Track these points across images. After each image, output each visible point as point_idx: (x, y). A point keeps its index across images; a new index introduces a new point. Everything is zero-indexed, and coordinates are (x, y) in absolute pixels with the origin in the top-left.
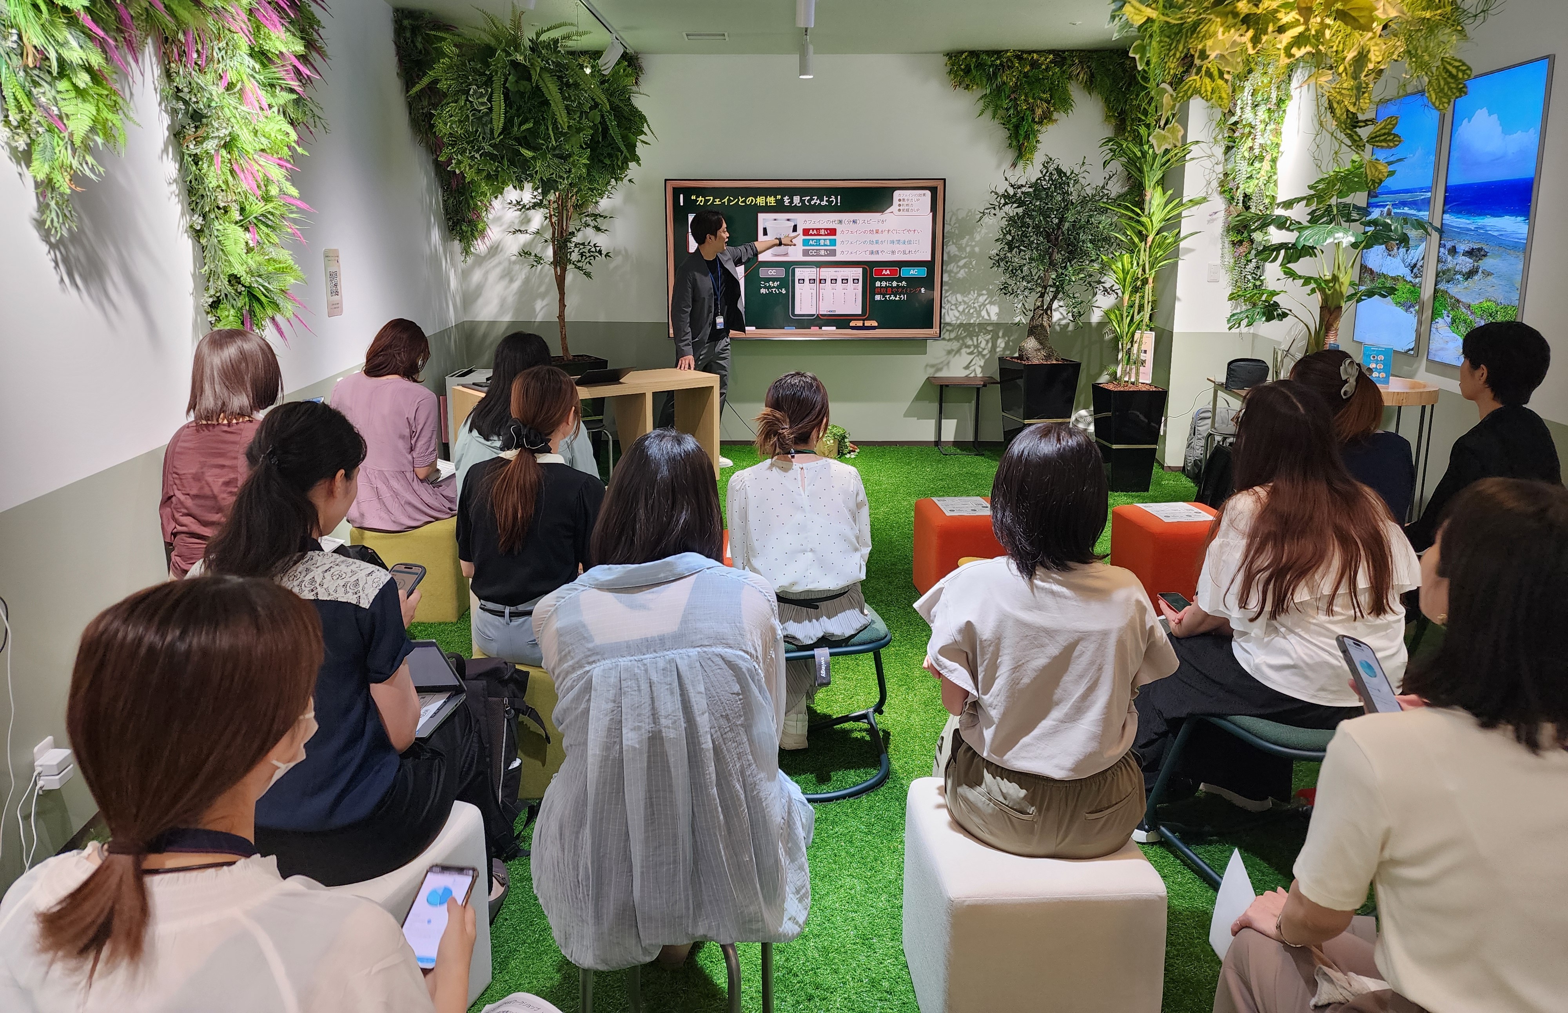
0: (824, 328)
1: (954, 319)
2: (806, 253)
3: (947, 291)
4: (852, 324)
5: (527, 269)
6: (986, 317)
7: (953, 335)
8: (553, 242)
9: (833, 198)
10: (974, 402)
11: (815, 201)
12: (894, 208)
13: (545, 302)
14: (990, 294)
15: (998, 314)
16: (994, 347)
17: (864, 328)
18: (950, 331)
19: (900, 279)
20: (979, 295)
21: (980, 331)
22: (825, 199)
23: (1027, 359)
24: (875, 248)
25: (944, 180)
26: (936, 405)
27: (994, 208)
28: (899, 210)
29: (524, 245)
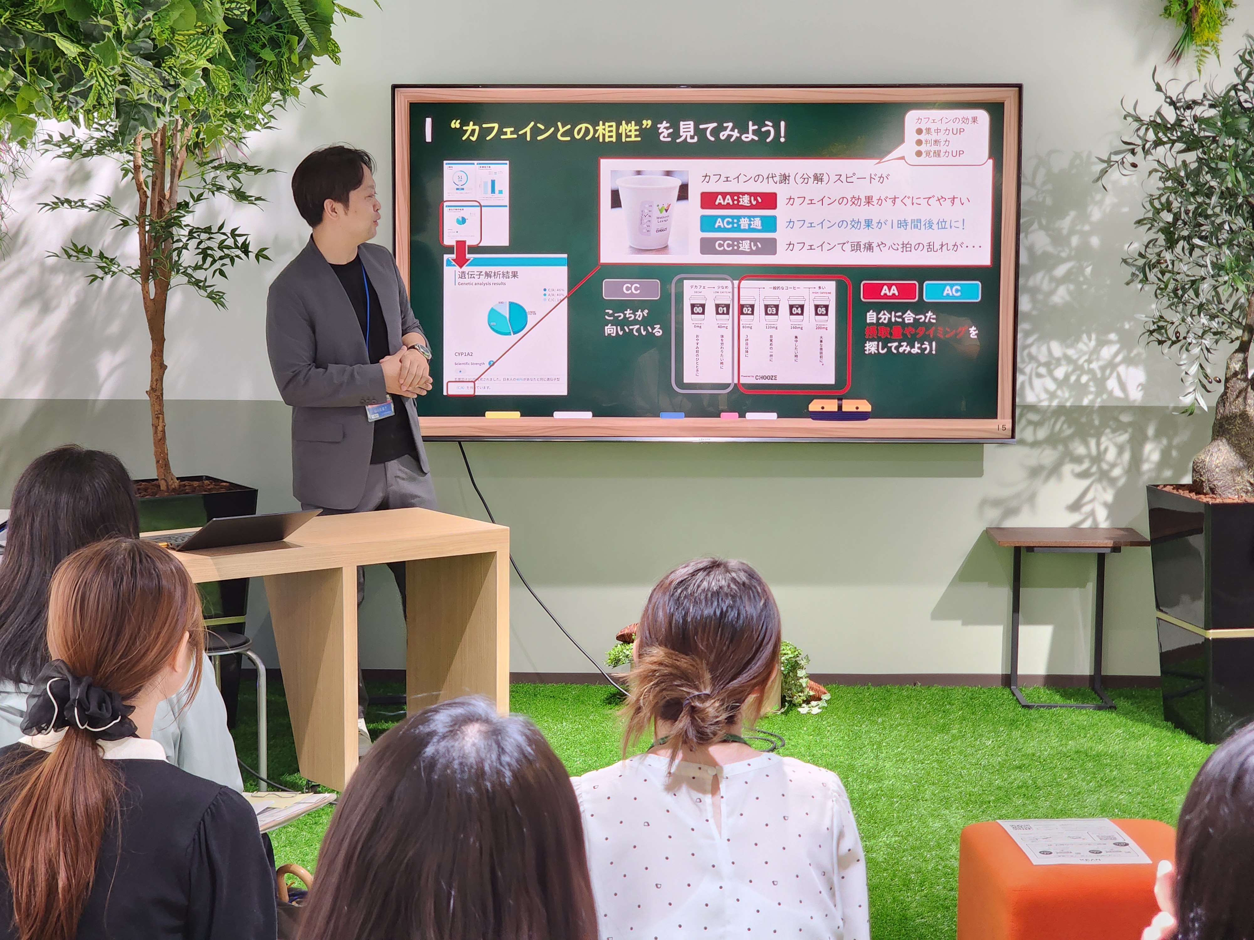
0: (749, 416)
1: (1044, 396)
2: (707, 246)
3: (1027, 334)
4: (815, 406)
5: (79, 284)
6: (1118, 393)
7: (1042, 434)
8: (142, 226)
9: (769, 127)
10: (1091, 587)
11: (729, 132)
12: (907, 148)
13: (119, 357)
14: (1126, 342)
15: (1144, 387)
16: (1136, 461)
17: (840, 415)
18: (1037, 425)
19: (921, 307)
20: (1102, 343)
21: (1104, 424)
22: (752, 127)
23: (1213, 490)
24: (863, 236)
25: (1020, 87)
26: (1005, 594)
27: (1133, 152)
28: (919, 154)
29: (76, 232)
